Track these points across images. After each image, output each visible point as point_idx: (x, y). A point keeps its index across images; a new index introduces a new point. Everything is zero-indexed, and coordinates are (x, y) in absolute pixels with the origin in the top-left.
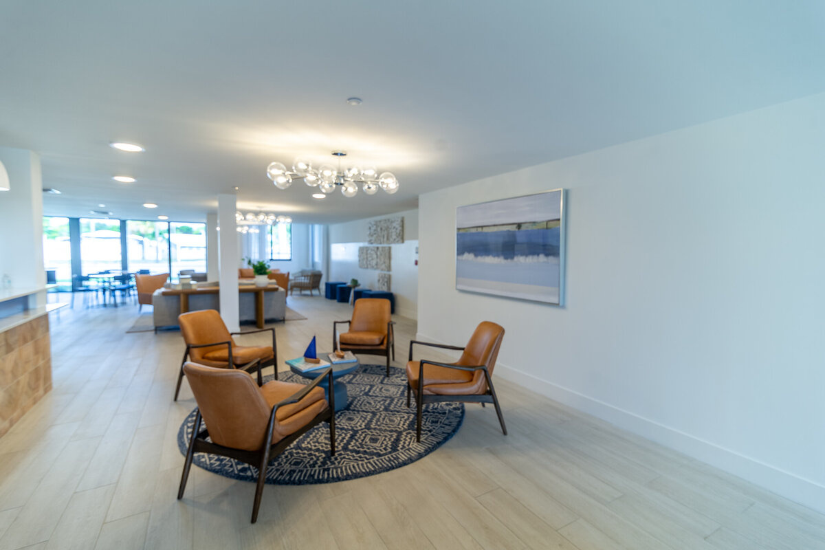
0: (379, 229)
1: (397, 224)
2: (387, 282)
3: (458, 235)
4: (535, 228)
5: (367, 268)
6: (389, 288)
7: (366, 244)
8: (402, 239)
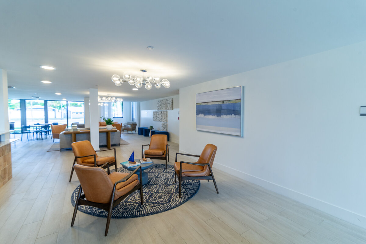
0: (162, 104)
1: (170, 102)
2: (166, 127)
3: (196, 106)
4: (230, 103)
5: (157, 121)
6: (167, 130)
7: (156, 110)
8: (172, 108)
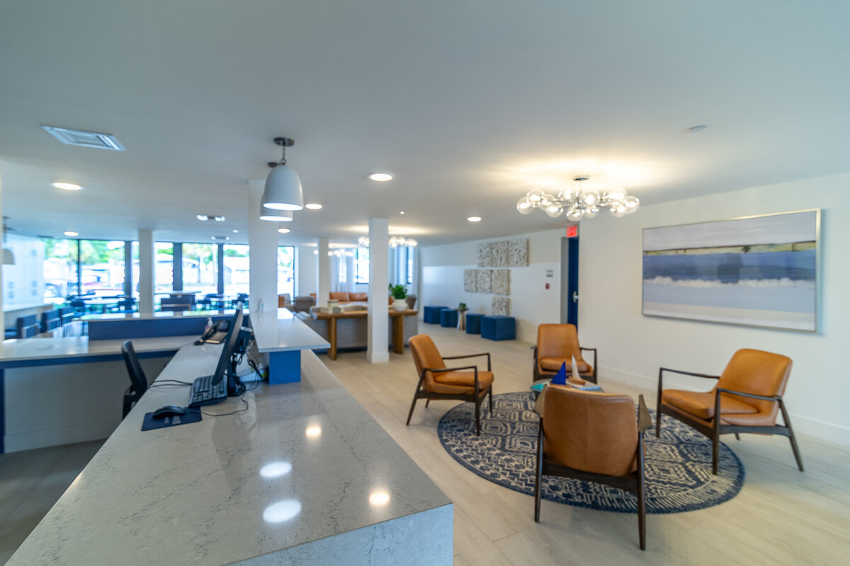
0: (494, 251)
1: (520, 247)
2: (506, 306)
3: (644, 258)
4: (772, 250)
5: (477, 291)
6: (508, 312)
7: (475, 267)
8: (526, 261)
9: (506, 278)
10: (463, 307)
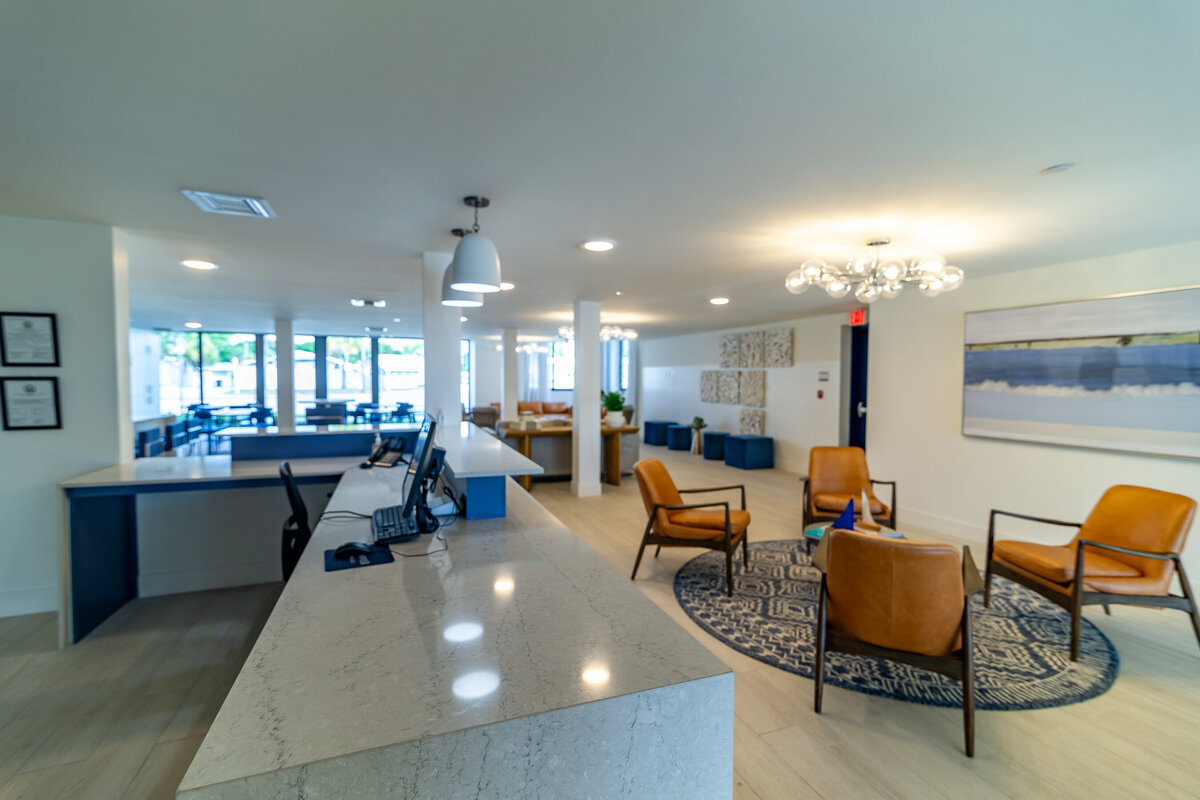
0: (744, 345)
1: (783, 339)
2: (759, 422)
3: (966, 354)
4: (1167, 342)
5: (718, 401)
6: (763, 429)
7: (717, 368)
8: (790, 357)
9: (760, 382)
10: (700, 423)
